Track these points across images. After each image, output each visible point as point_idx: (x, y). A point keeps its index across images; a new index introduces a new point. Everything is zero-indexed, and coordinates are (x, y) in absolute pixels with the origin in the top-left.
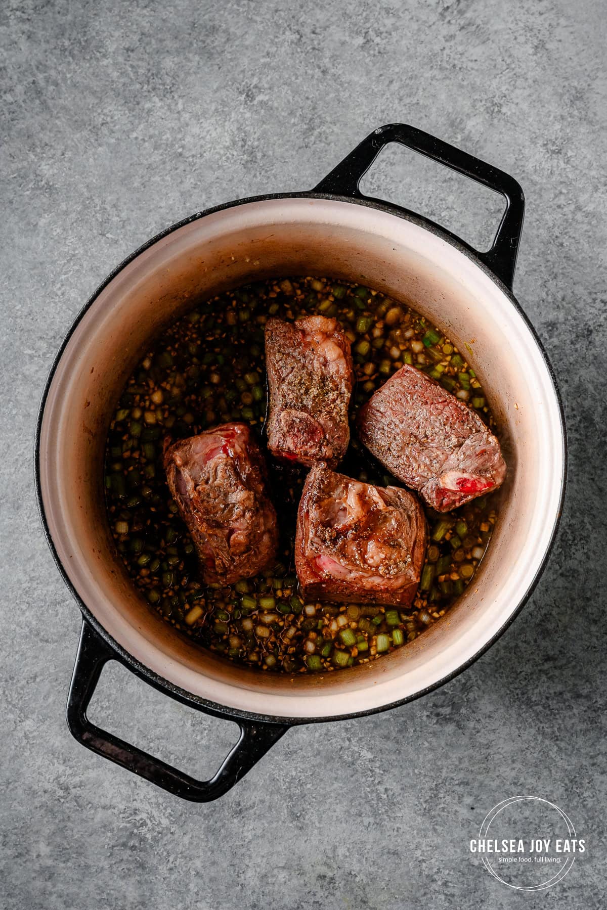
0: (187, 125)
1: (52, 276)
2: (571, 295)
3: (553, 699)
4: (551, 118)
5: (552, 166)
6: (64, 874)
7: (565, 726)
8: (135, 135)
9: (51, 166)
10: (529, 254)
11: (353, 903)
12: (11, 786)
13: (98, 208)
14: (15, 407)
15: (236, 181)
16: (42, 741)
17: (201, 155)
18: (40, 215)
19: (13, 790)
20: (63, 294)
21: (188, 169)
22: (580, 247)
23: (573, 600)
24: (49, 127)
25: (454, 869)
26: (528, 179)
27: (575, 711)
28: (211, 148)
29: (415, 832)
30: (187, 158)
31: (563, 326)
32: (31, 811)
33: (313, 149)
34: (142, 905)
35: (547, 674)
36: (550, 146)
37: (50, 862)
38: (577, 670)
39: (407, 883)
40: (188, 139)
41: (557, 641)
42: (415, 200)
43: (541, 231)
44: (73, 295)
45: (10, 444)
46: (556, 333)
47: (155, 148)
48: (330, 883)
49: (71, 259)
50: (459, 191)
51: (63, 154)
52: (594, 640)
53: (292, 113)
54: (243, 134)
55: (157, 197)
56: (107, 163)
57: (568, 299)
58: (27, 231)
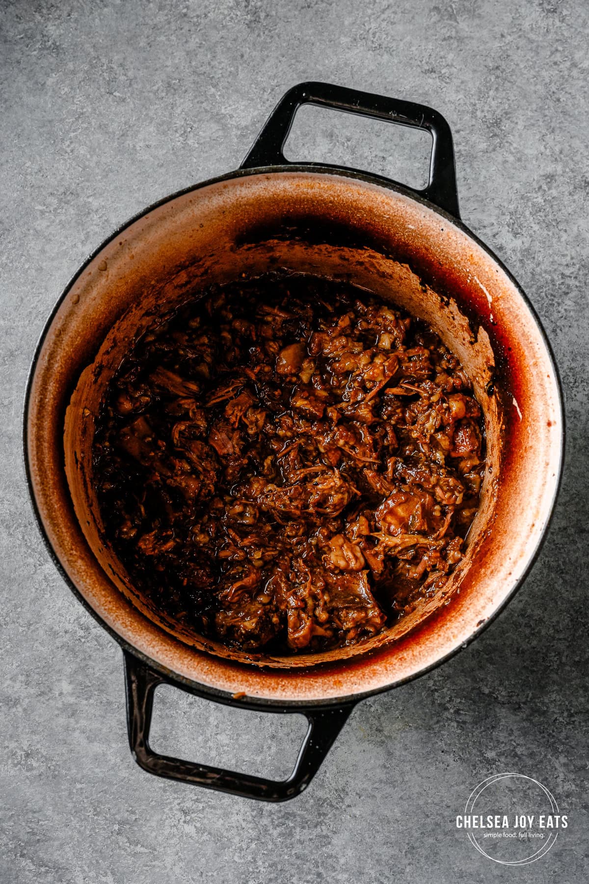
1: (61, 133)
2: (569, 148)
3: (557, 534)
5: (548, 25)
6: (87, 711)
7: (569, 560)
10: (527, 109)
11: (369, 731)
12: (32, 627)
13: (105, 67)
14: (27, 261)
15: (240, 40)
17: (206, 15)
18: (48, 75)
19: (34, 631)
20: (72, 151)
21: (193, 29)
22: (576, 102)
25: (465, 697)
26: (525, 37)
27: (579, 545)
28: (215, 8)
30: (192, 18)
31: (561, 178)
32: (52, 650)
33: (315, 8)
34: (164, 739)
36: (545, 5)
37: (72, 700)
38: (580, 506)
39: (420, 712)
42: (416, 58)
43: (539, 87)
44: (82, 152)
46: (555, 185)
49: (79, 117)
50: (459, 49)
51: (69, 15)
55: (163, 57)
56: (113, 24)
57: (565, 152)
58: (35, 90)
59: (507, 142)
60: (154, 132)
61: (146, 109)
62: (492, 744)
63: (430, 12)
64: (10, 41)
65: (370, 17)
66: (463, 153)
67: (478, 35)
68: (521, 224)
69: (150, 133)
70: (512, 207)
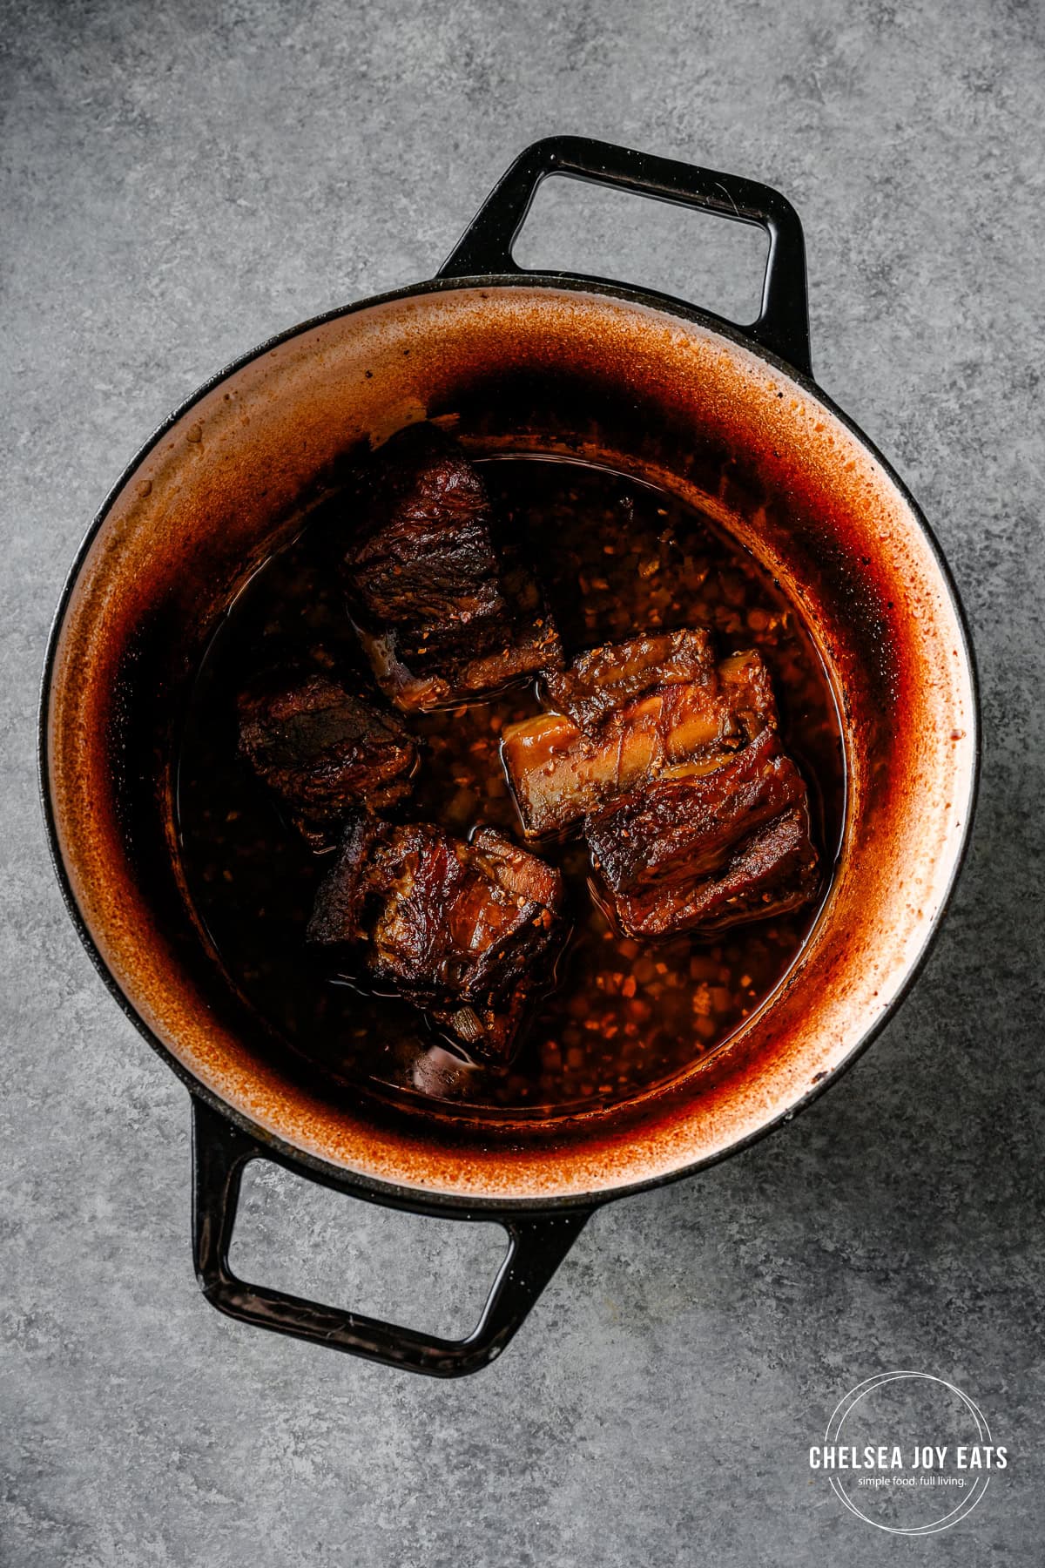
0: (376, 28)
1: (145, 264)
2: (1005, 319)
3: (963, 979)
4: (977, 34)
5: (976, 112)
6: (136, 1249)
7: (983, 1023)
8: (289, 41)
9: (150, 88)
10: (936, 251)
11: (622, 1308)
12: (50, 1101)
13: (225, 158)
14: (76, 475)
15: (454, 120)
16: (104, 1026)
17: (399, 77)
18: (128, 167)
19: (53, 1107)
20: (162, 294)
21: (376, 98)
22: (1021, 243)
23: (999, 815)
24: (148, 24)
25: (792, 1256)
26: (936, 130)
27: (1001, 999)
28: (414, 66)
29: (729, 1192)
30: (375, 80)
31: (991, 369)
32: (82, 1142)
33: (582, 72)
35: (954, 937)
36: (973, 79)
37: (111, 1229)
38: (1004, 932)
39: (714, 1278)
40: (377, 50)
41: (972, 882)
42: (751, 159)
43: (957, 214)
44: (179, 296)
45: (67, 535)
46: (978, 380)
47: (323, 64)
48: (583, 1274)
49: (177, 239)
50: (823, 146)
51: (170, 69)
52: (1034, 882)
53: (549, 14)
54: (468, 46)
55: (322, 143)
56: (242, 85)
57: (999, 325)
58: (106, 191)
59: (900, 305)
60: (302, 267)
61: (290, 228)
62: (836, 1340)
63: (778, 83)
64: (69, 109)
65: (674, 88)
66: (824, 320)
67: (857, 125)
68: (919, 445)
69: (295, 269)
70: (904, 415)
